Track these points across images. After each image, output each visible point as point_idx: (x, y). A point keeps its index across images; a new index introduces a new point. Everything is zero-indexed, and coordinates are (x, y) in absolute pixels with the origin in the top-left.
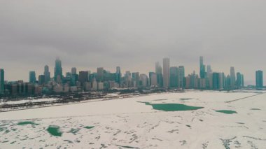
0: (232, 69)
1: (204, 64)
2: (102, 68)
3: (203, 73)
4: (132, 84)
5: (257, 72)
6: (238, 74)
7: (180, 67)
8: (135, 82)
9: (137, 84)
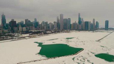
0: (94, 20)
1: (80, 17)
2: (27, 20)
3: (80, 22)
4: (44, 28)
5: (106, 21)
6: (97, 22)
7: (68, 19)
8: (45, 27)
9: (46, 28)
